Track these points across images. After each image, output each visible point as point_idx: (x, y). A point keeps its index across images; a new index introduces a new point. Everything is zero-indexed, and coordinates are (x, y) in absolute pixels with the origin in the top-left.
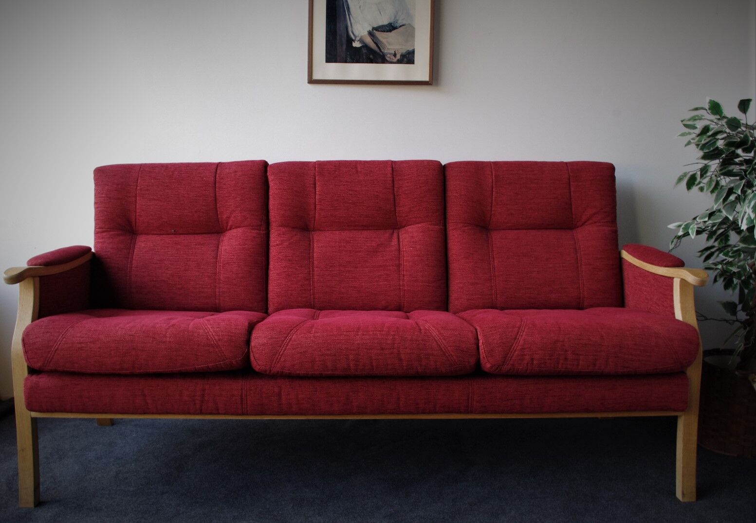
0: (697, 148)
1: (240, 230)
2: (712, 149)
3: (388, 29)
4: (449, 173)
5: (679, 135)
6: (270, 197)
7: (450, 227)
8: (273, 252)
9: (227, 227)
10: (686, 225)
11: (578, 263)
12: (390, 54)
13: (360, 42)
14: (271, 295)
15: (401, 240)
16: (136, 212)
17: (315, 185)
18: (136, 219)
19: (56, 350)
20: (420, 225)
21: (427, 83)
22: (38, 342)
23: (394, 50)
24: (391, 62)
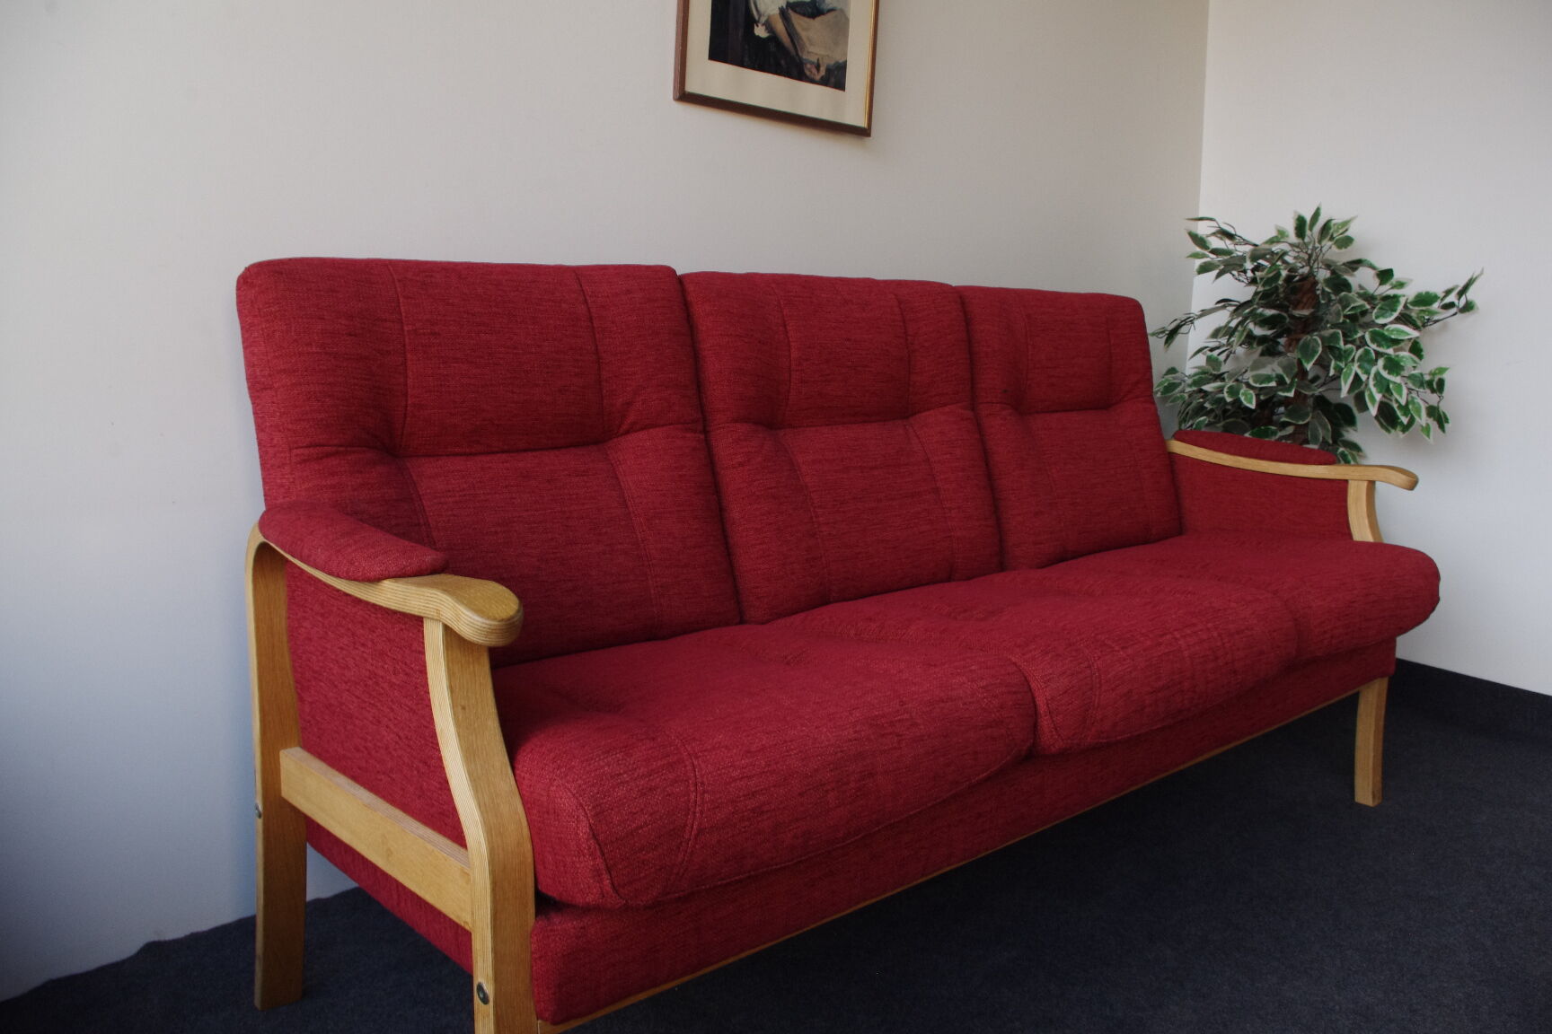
1: (657, 433)
3: (810, 10)
12: (812, 63)
13: (767, 29)
15: (923, 441)
16: (406, 395)
17: (785, 326)
18: (405, 414)
19: (697, 836)
20: (947, 409)
21: (863, 132)
22: (642, 828)
23: (817, 57)
24: (812, 81)
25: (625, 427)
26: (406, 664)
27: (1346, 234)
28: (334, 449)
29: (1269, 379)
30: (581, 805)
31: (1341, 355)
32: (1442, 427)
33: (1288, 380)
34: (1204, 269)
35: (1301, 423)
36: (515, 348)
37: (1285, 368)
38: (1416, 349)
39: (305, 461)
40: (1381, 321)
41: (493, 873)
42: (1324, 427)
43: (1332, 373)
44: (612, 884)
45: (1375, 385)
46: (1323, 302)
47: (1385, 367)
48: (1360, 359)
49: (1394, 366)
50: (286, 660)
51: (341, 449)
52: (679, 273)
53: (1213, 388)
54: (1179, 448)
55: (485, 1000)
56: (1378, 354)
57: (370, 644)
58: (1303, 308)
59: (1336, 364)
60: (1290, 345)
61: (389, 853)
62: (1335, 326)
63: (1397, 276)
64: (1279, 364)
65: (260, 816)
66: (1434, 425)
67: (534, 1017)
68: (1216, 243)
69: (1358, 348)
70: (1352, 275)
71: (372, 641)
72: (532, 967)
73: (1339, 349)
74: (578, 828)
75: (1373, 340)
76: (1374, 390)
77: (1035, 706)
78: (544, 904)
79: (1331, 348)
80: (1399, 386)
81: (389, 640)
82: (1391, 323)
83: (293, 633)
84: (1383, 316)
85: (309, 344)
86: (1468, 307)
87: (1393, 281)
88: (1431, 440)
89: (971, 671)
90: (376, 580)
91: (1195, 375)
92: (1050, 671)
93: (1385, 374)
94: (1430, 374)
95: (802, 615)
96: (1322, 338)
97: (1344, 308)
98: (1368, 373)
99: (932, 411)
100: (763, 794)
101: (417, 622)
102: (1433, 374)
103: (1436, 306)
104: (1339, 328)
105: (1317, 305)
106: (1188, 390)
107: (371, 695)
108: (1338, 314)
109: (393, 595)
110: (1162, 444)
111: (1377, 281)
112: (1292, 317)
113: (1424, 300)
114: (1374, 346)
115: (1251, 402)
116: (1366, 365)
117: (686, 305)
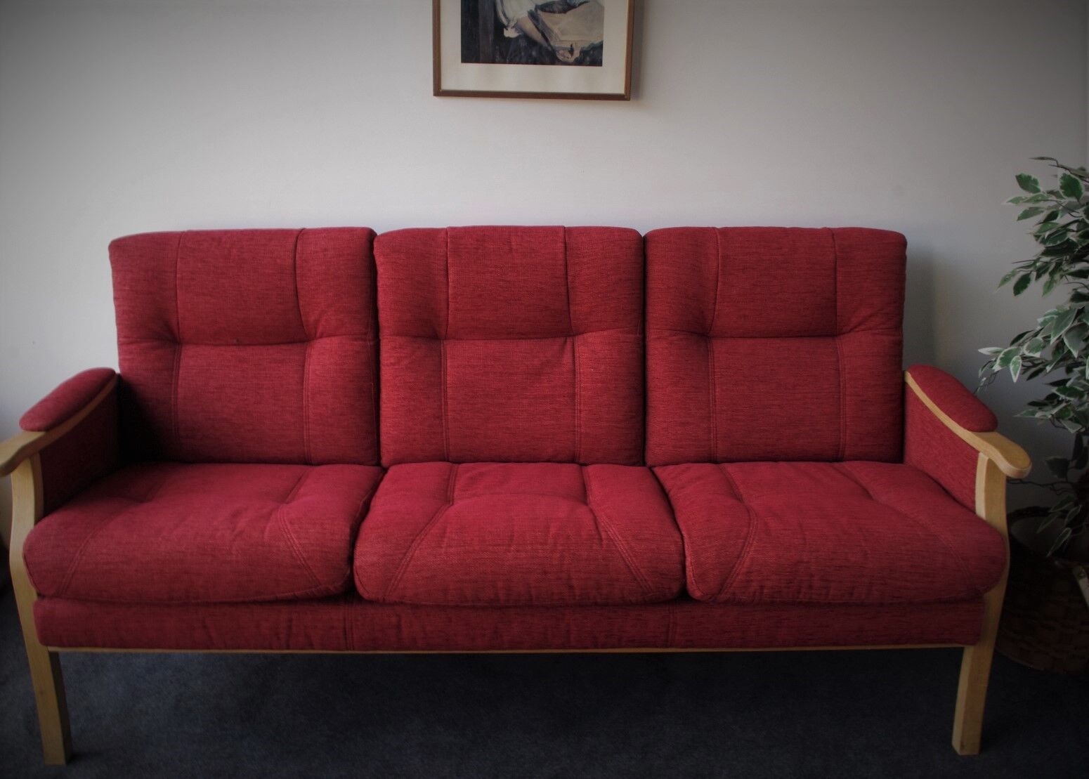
0: (1037, 240)
1: (335, 340)
2: (1059, 242)
3: (560, 7)
4: (653, 252)
5: (1011, 201)
6: (379, 289)
7: (652, 335)
8: (386, 374)
9: (316, 334)
10: (1006, 354)
11: (839, 392)
12: (564, 49)
13: (516, 29)
14: (384, 439)
15: (577, 355)
17: (447, 271)
20: (605, 333)
21: (622, 98)
23: (570, 43)
24: (565, 63)
25: (318, 334)
52: (378, 233)
117: (372, 257)
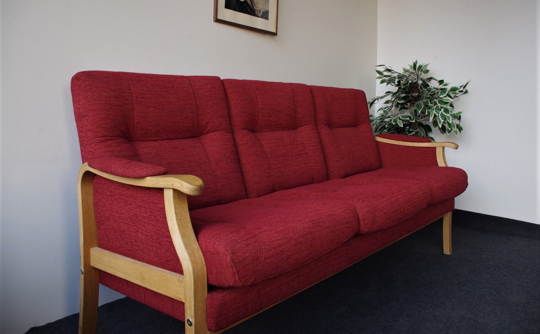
1: (217, 133)
12: (258, 10)
15: (301, 136)
16: (134, 119)
17: (257, 97)
18: (134, 126)
19: (264, 260)
20: (308, 126)
21: (274, 34)
22: (247, 257)
23: (259, 9)
24: (258, 17)
25: (206, 131)
26: (151, 208)
27: (426, 69)
28: (110, 138)
29: (406, 117)
30: (227, 250)
31: (429, 108)
32: (460, 131)
33: (412, 118)
34: (382, 82)
35: (416, 131)
36: (170, 103)
37: (411, 113)
38: (451, 105)
39: (100, 142)
40: (441, 96)
41: (194, 277)
42: (423, 132)
43: (427, 114)
44: (239, 277)
45: (441, 117)
46: (421, 91)
47: (444, 111)
48: (436, 109)
49: (446, 111)
50: (93, 215)
51: (113, 138)
52: (221, 79)
53: (388, 120)
54: (379, 139)
55: (191, 325)
56: (442, 107)
57: (134, 203)
58: (415, 93)
59: (428, 111)
60: (411, 105)
61: (144, 279)
62: (426, 98)
63: (445, 82)
64: (409, 112)
65: (82, 274)
66: (458, 130)
67: (207, 330)
68: (386, 73)
69: (435, 105)
70: (430, 83)
71: (135, 202)
72: (207, 311)
73: (429, 106)
74: (227, 258)
75: (439, 103)
76: (441, 119)
77: (359, 217)
78: (211, 288)
79: (426, 106)
80: (449, 117)
81: (143, 201)
82: (445, 97)
83: (96, 205)
84: (442, 95)
85: (101, 100)
86: (466, 92)
87: (444, 84)
88: (458, 136)
89: (338, 206)
90: (143, 177)
91: (380, 116)
92: (362, 205)
93: (444, 113)
94: (456, 114)
95: (270, 195)
96: (423, 102)
97: (429, 92)
98: (438, 113)
99: (303, 127)
100: (283, 246)
101: (161, 191)
102: (457, 114)
103: (457, 91)
104: (428, 99)
105: (419, 92)
106: (378, 121)
107: (134, 222)
108: (427, 94)
109: (150, 182)
110: (374, 139)
111: (439, 84)
112: (412, 96)
113: (454, 89)
114: (439, 105)
115: (401, 125)
116: (438, 111)
117: (225, 89)
